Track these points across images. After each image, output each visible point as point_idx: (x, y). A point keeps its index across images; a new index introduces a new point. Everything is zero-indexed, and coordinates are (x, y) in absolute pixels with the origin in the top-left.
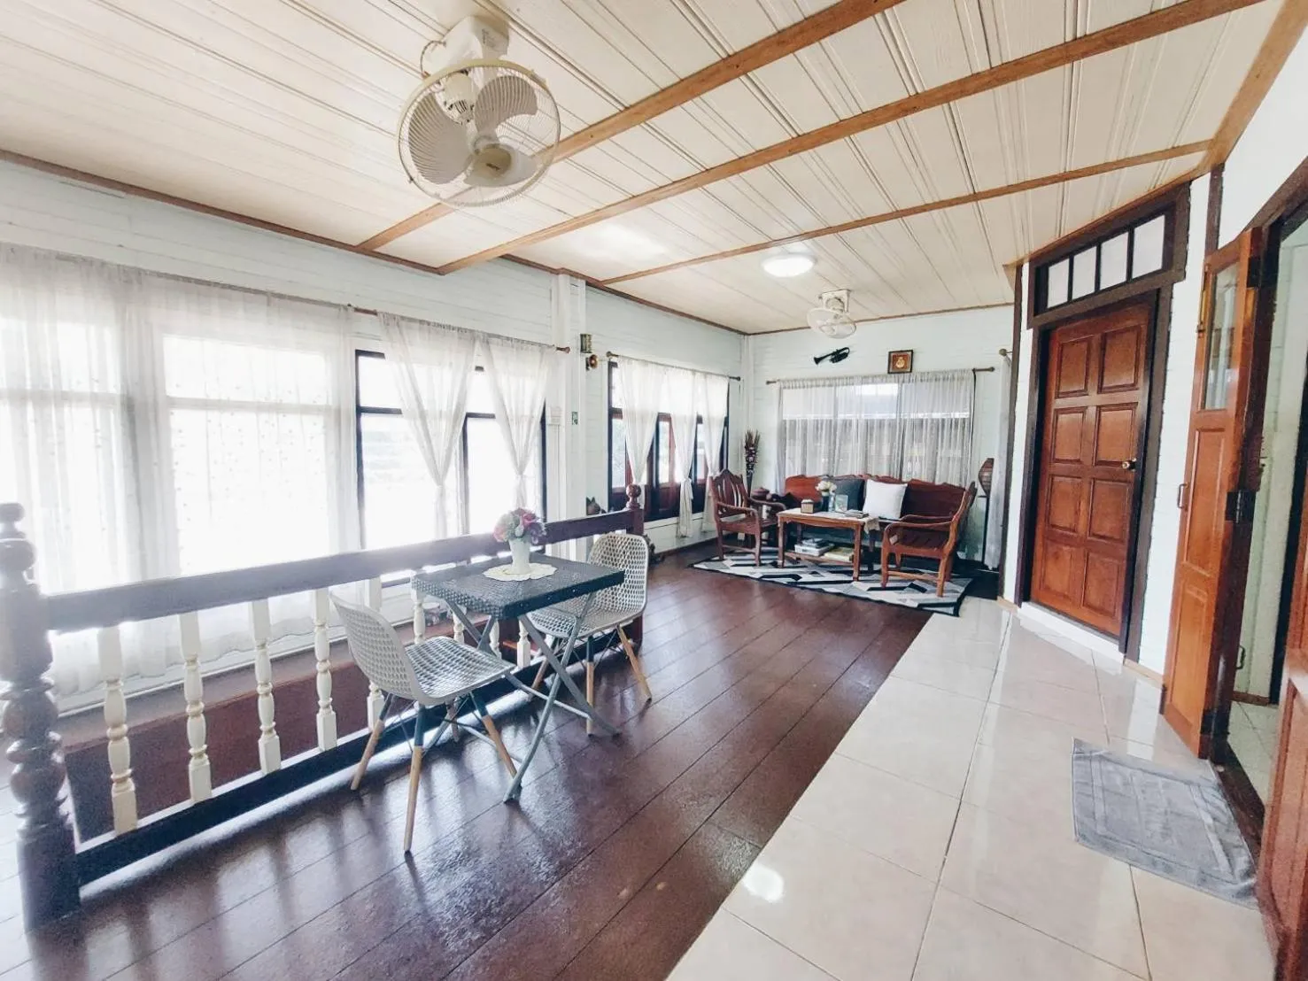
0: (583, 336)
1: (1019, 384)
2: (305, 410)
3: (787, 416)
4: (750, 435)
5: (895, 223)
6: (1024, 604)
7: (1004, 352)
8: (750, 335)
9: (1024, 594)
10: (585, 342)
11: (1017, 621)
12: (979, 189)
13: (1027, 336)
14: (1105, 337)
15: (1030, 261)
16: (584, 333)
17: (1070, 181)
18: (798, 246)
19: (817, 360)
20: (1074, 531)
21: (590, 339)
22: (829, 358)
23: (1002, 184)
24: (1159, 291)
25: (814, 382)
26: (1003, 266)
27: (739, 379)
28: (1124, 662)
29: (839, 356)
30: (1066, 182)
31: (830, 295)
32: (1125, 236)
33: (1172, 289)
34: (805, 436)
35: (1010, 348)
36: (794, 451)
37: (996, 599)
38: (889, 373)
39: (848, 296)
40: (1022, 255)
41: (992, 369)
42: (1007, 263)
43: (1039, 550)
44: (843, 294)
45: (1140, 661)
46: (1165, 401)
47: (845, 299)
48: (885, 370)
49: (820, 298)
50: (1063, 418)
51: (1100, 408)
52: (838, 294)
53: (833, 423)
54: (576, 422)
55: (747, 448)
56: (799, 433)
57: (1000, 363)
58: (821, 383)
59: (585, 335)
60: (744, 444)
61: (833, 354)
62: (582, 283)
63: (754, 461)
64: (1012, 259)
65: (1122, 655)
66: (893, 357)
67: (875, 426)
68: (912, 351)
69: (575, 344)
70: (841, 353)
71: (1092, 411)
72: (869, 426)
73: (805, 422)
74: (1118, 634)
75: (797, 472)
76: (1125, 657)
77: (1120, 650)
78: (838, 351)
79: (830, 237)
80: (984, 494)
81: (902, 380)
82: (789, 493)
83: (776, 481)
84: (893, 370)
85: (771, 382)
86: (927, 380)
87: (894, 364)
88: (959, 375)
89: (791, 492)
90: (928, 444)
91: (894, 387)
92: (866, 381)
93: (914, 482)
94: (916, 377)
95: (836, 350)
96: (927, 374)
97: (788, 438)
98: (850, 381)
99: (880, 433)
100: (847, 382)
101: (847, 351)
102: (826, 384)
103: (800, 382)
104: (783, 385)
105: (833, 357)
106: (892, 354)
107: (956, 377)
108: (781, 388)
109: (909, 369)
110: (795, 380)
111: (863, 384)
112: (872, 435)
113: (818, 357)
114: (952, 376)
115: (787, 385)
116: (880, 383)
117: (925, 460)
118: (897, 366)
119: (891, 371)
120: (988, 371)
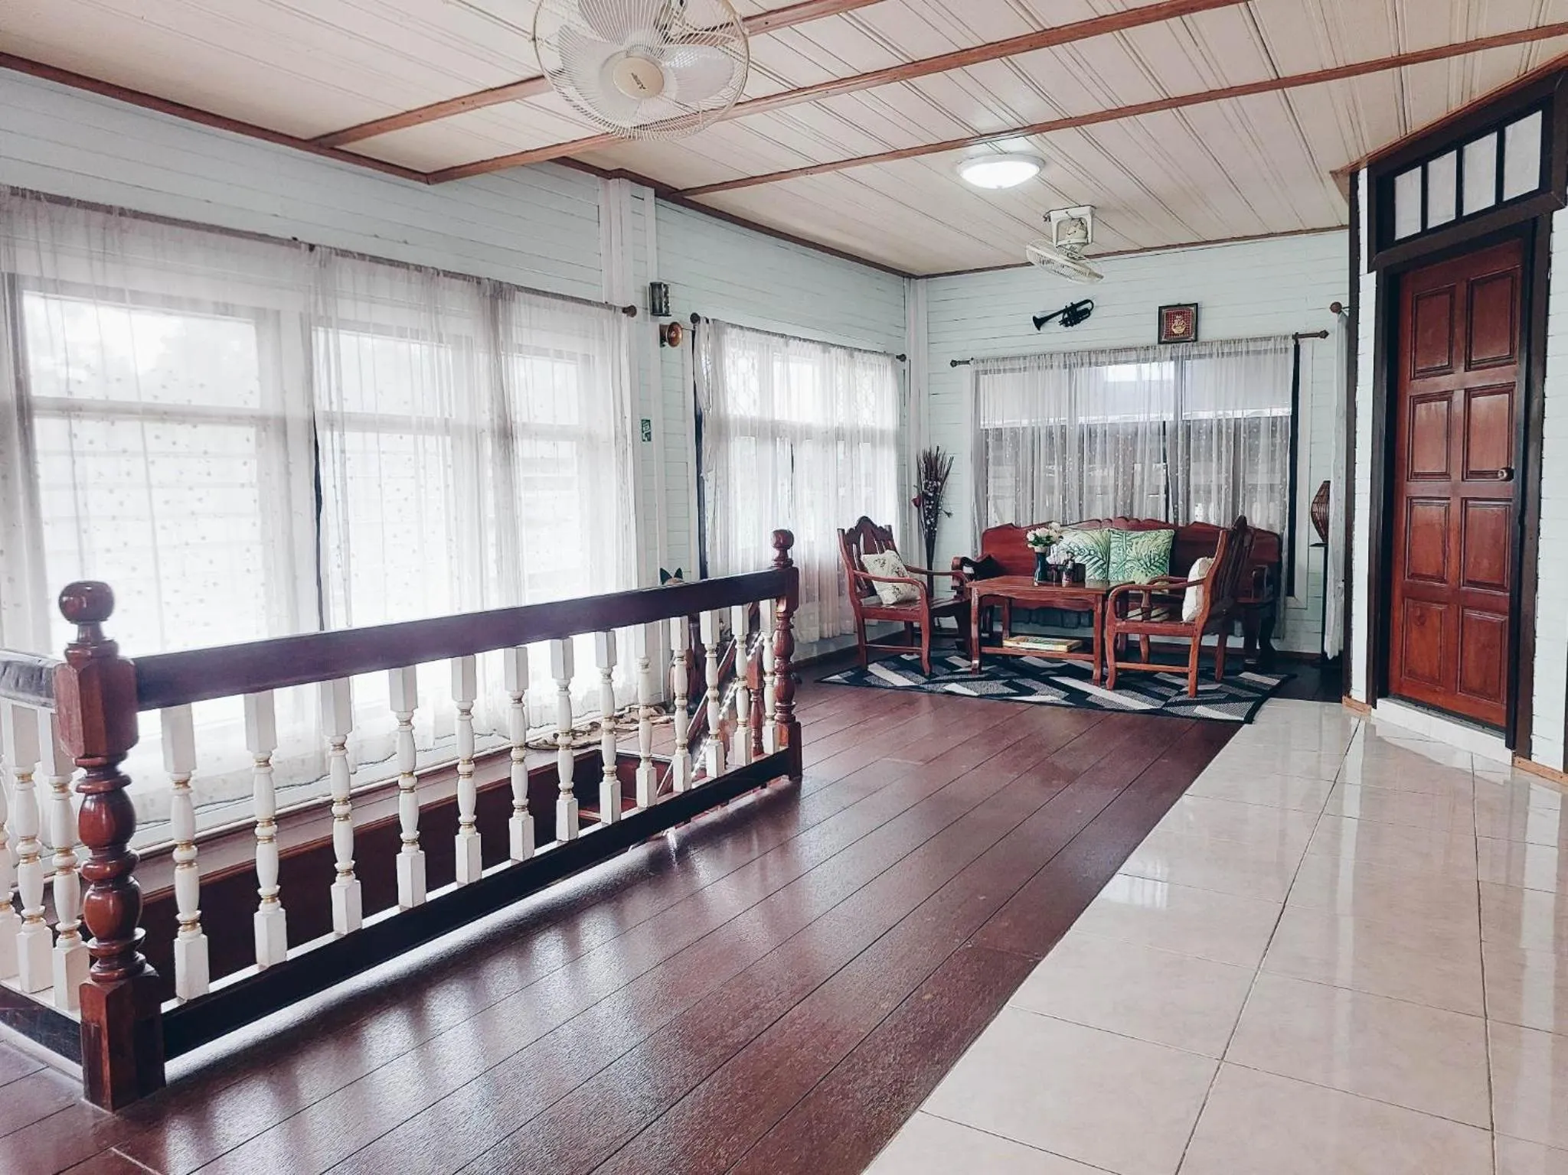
0: (655, 287)
1: (1360, 359)
2: (233, 419)
3: (989, 423)
4: (928, 458)
5: (1167, 115)
6: (1379, 701)
7: (1336, 308)
8: (917, 278)
9: (1380, 687)
10: (658, 297)
11: (1371, 728)
12: (1285, 72)
13: (1369, 282)
14: (1471, 286)
15: (1369, 167)
16: (655, 280)
17: (1409, 66)
18: (1018, 144)
19: (1039, 323)
20: (1443, 581)
21: (666, 293)
22: (1060, 317)
23: (1314, 68)
24: (1535, 220)
25: (1044, 360)
26: (1331, 172)
27: (906, 358)
28: (1513, 761)
29: (1075, 315)
30: (1403, 67)
31: (1062, 215)
32: (1493, 138)
33: (1551, 219)
35: (1345, 302)
36: (1003, 481)
37: (1340, 701)
38: (1160, 342)
39: (1093, 216)
40: (1355, 159)
41: (1323, 334)
42: (1337, 167)
43: (1398, 615)
44: (1084, 212)
45: (1533, 757)
46: (1547, 379)
47: (1088, 219)
48: (1153, 338)
49: (1048, 219)
50: (1422, 409)
51: (1469, 394)
52: (1075, 212)
53: (1068, 432)
54: (648, 436)
56: (1008, 453)
57: (1334, 323)
59: (660, 285)
61: (1064, 311)
62: (649, 192)
64: (1342, 162)
65: (1509, 752)
66: (1167, 314)
68: (1197, 304)
69: (639, 300)
70: (1079, 309)
71: (1459, 397)
73: (1018, 432)
74: (1504, 725)
76: (1514, 755)
77: (1508, 745)
78: (1074, 307)
79: (1070, 132)
80: (1320, 540)
81: (1182, 357)
82: (990, 556)
83: (976, 541)
84: (1166, 337)
85: (960, 362)
86: (1223, 353)
87: (1169, 327)
88: (1271, 345)
89: (992, 556)
90: (1228, 462)
91: (1169, 368)
92: (1122, 356)
93: (1195, 527)
94: (1205, 350)
95: (1069, 305)
96: (1223, 342)
97: (990, 461)
98: (1097, 359)
99: (1149, 447)
100: (1090, 359)
101: (1088, 306)
102: (1056, 364)
103: (1013, 362)
104: (981, 367)
105: (1066, 316)
106: (1164, 311)
107: (1269, 348)
108: (977, 372)
109: (1191, 335)
110: (1004, 359)
111: (1116, 363)
112: (1134, 451)
113: (1038, 317)
114: (1262, 346)
115: (989, 366)
116: (1146, 361)
117: (1223, 490)
118: (1173, 331)
119: (1163, 340)
120: (1318, 338)
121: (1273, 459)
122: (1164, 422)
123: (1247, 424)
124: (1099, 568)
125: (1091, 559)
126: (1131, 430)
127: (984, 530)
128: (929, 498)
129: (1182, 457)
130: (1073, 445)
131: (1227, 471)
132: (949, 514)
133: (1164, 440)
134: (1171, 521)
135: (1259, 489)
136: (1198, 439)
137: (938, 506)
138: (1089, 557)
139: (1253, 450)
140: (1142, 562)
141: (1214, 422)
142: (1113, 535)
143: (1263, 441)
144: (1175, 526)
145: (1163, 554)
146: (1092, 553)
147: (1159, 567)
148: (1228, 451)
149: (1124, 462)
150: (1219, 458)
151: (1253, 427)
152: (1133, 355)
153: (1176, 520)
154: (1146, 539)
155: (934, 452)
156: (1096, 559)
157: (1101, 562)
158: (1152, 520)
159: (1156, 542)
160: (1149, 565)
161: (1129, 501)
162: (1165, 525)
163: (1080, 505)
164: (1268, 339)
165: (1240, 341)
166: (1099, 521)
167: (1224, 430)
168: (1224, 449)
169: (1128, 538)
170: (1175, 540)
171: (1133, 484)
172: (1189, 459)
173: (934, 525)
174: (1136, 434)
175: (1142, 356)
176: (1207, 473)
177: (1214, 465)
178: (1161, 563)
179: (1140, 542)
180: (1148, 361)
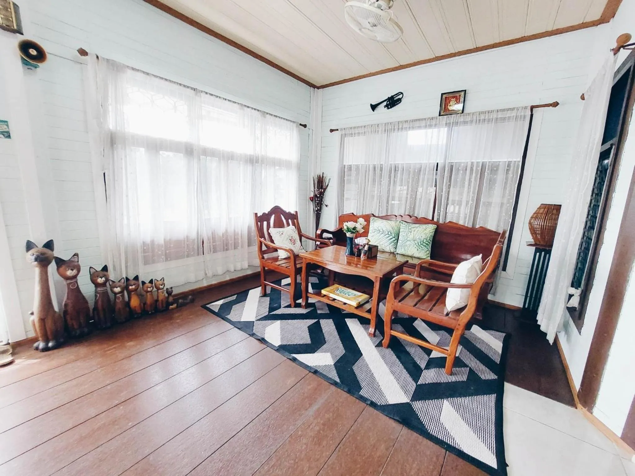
3: (346, 162)
8: (319, 88)
19: (374, 107)
22: (385, 103)
25: (374, 128)
27: (305, 126)
29: (392, 102)
36: (351, 191)
38: (440, 115)
41: (555, 104)
48: (436, 113)
58: (376, 129)
61: (387, 100)
66: (446, 98)
68: (465, 91)
70: (395, 99)
78: (393, 97)
81: (453, 123)
82: (341, 228)
84: (444, 110)
85: (334, 130)
86: (480, 120)
87: (446, 105)
88: (514, 114)
90: (474, 188)
91: (444, 131)
92: (417, 124)
93: (449, 224)
94: (468, 119)
95: (390, 96)
96: (481, 113)
97: (345, 181)
98: (402, 126)
99: (427, 177)
100: (399, 126)
101: (400, 96)
102: (380, 130)
103: (359, 129)
104: (343, 132)
105: (388, 102)
107: (512, 115)
108: (342, 135)
109: (460, 109)
110: (354, 128)
111: (413, 128)
112: (419, 178)
113: (373, 104)
114: (508, 114)
115: (347, 132)
116: (430, 126)
117: (470, 204)
118: (449, 108)
119: (442, 114)
120: (551, 107)
121: (505, 188)
122: (438, 164)
123: (490, 164)
124: (392, 242)
125: (389, 237)
126: (418, 166)
127: (340, 215)
128: (318, 197)
129: (446, 184)
130: (385, 173)
131: (474, 193)
132: (326, 206)
133: (436, 174)
134: (435, 220)
135: (493, 205)
136: (457, 174)
137: (322, 201)
138: (387, 236)
139: (492, 182)
140: (416, 242)
141: (469, 163)
142: (402, 225)
143: (500, 176)
144: (437, 223)
145: (428, 239)
146: (389, 233)
147: (425, 246)
148: (475, 180)
149: (412, 185)
150: (469, 185)
151: (494, 168)
152: (423, 123)
153: (438, 219)
154: (420, 229)
155: (321, 176)
156: (391, 237)
157: (394, 239)
158: (424, 218)
159: (425, 232)
160: (420, 244)
161: (412, 206)
162: (432, 221)
163: (387, 206)
164: (513, 109)
165: (492, 111)
166: (396, 216)
167: (474, 168)
168: (473, 180)
169: (410, 227)
170: (437, 231)
171: (416, 197)
172: (450, 185)
173: (320, 210)
174: (420, 171)
175: (428, 123)
176: (461, 194)
177: (466, 189)
178: (427, 244)
179: (416, 230)
180: (432, 127)
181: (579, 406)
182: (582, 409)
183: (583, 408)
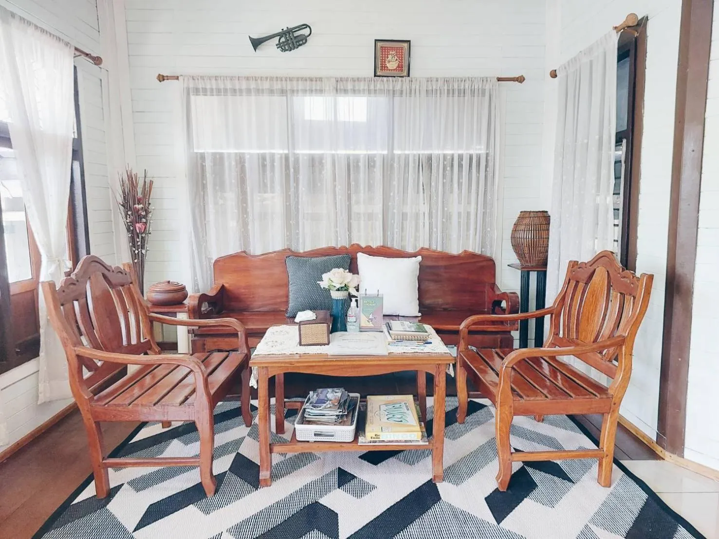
3: (207, 147)
4: (132, 180)
19: (256, 43)
22: (277, 40)
27: (97, 61)
29: (292, 40)
34: (242, 181)
38: (375, 76)
41: (521, 80)
48: (368, 70)
53: (291, 160)
55: (126, 205)
56: (230, 175)
58: (266, 85)
60: (120, 200)
61: (280, 35)
63: (145, 231)
66: (381, 50)
67: (361, 164)
70: (296, 34)
72: (351, 165)
73: (241, 160)
75: (233, 249)
78: (290, 31)
81: (395, 91)
82: (223, 286)
83: (194, 267)
84: (380, 70)
85: (168, 78)
87: (383, 60)
89: (226, 285)
93: (423, 253)
95: (285, 29)
101: (306, 32)
104: (191, 85)
105: (283, 40)
106: (379, 44)
108: (188, 89)
109: (405, 70)
113: (254, 37)
118: (388, 65)
119: (378, 74)
120: (516, 82)
152: (349, 86)
180: (348, 93)
181: (667, 454)
182: (671, 457)
183: (672, 455)
